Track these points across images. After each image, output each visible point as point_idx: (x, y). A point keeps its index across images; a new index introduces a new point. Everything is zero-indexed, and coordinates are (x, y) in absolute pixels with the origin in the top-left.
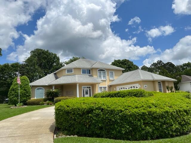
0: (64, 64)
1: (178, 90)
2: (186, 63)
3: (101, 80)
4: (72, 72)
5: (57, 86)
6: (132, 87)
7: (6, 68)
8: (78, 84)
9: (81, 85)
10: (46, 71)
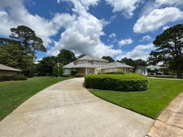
0: (77, 57)
1: (135, 72)
3: (98, 66)
4: (83, 62)
5: (76, 68)
9: (88, 68)
10: (68, 61)
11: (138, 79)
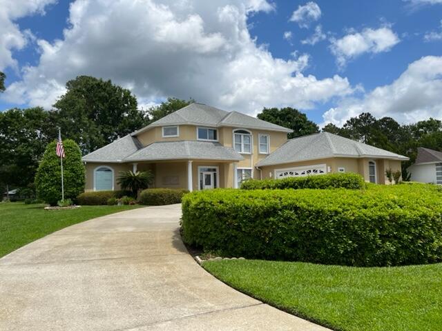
0: (147, 113)
1: (408, 180)
2: (424, 121)
3: (242, 154)
4: (176, 134)
5: (142, 165)
6: (310, 171)
7: (14, 119)
8: (191, 162)
9: (197, 163)
10: (106, 130)
11: (424, 210)
